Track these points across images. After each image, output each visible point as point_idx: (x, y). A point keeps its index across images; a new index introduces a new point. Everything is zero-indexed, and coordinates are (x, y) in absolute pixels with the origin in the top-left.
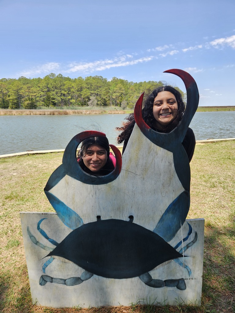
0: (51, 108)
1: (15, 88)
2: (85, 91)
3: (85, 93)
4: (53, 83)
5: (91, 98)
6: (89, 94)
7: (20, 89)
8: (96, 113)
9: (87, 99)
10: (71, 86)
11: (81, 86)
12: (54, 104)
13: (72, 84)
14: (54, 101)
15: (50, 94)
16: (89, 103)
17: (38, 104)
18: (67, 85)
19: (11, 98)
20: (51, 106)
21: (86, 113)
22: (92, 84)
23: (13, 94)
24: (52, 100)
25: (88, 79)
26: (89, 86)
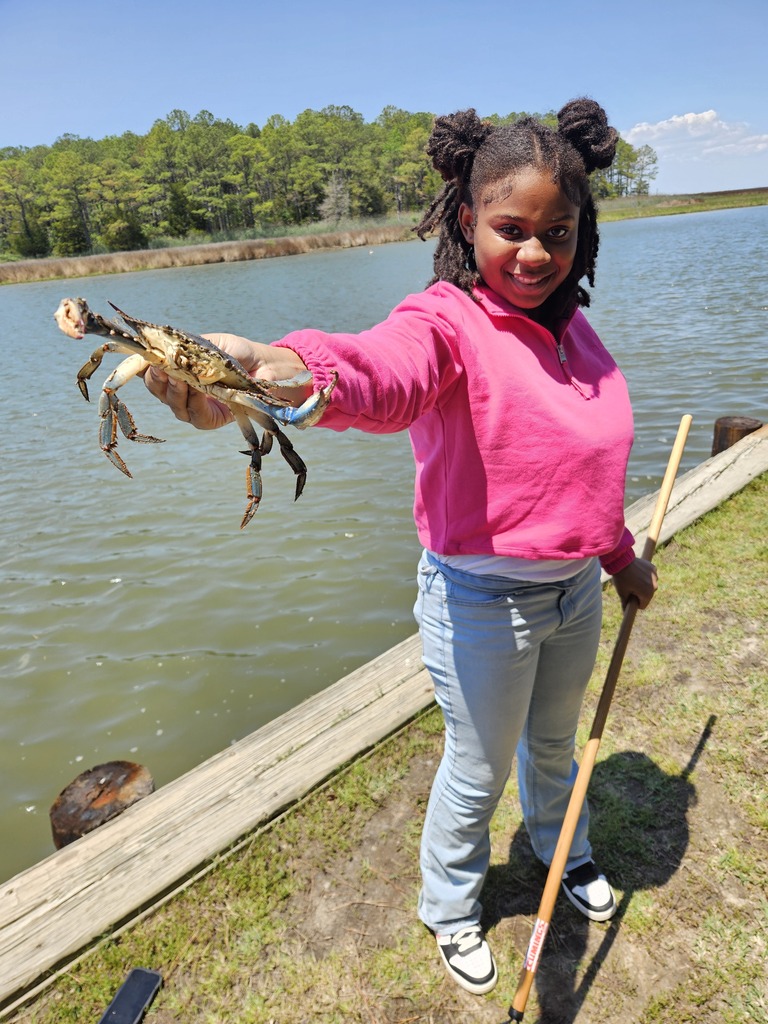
0: (193, 239)
1: (67, 178)
2: (305, 167)
3: (303, 172)
4: (189, 148)
5: (328, 189)
6: (319, 175)
7: (81, 180)
8: (388, 237)
9: (314, 196)
10: (253, 153)
11: (285, 147)
12: (203, 225)
13: (254, 143)
14: (201, 211)
15: (185, 188)
16: (322, 208)
17: (146, 228)
18: (239, 151)
19: (56, 215)
20: (192, 232)
21: (354, 244)
22: (324, 137)
23: (62, 201)
24: (194, 212)
25: (306, 119)
26: (314, 147)
